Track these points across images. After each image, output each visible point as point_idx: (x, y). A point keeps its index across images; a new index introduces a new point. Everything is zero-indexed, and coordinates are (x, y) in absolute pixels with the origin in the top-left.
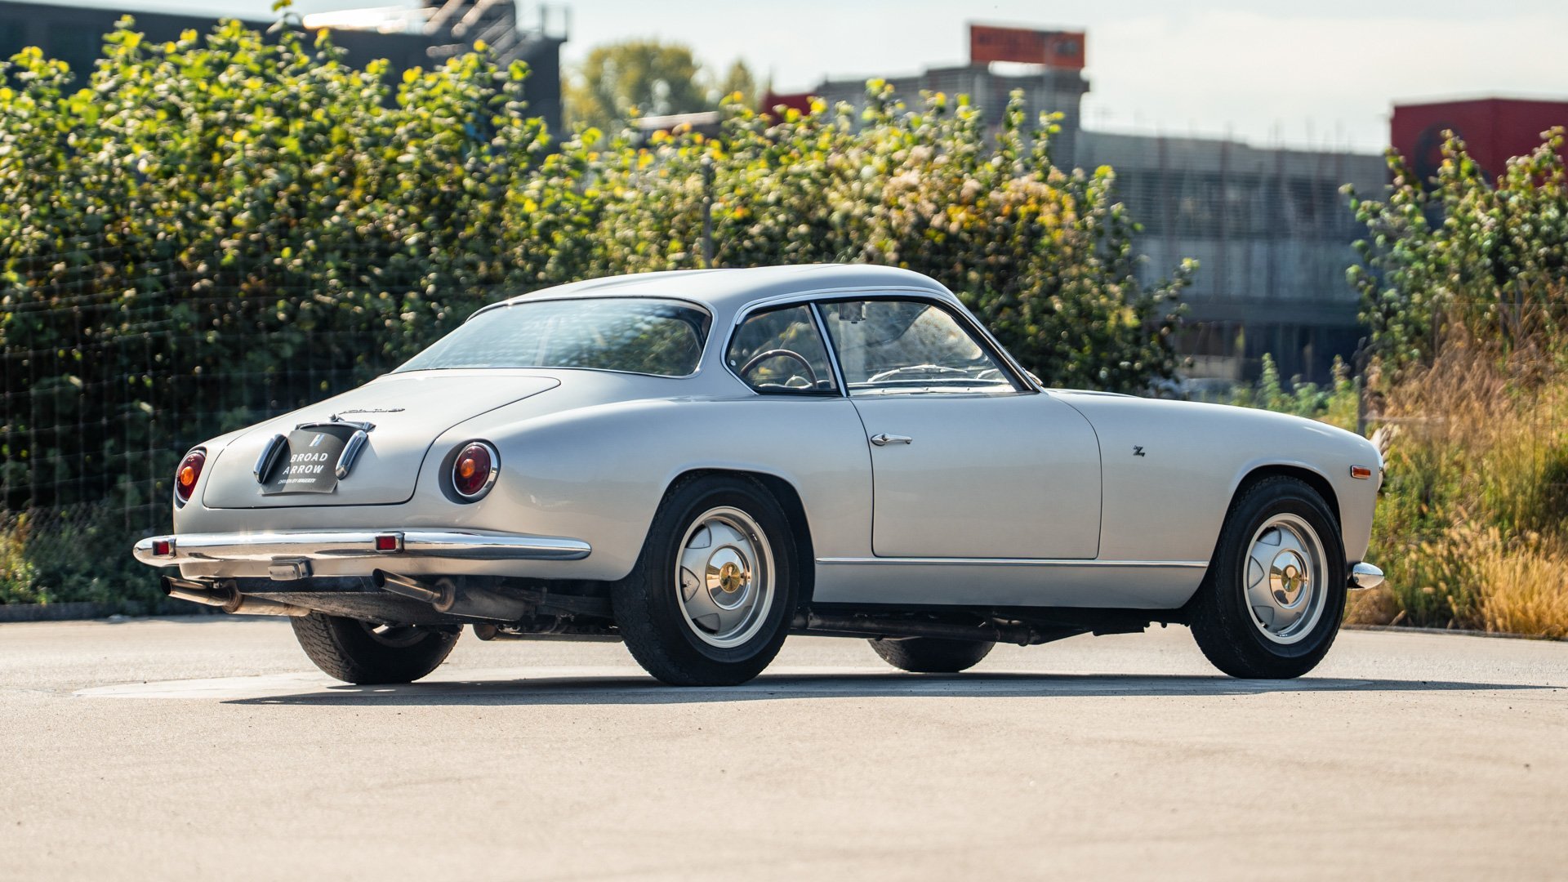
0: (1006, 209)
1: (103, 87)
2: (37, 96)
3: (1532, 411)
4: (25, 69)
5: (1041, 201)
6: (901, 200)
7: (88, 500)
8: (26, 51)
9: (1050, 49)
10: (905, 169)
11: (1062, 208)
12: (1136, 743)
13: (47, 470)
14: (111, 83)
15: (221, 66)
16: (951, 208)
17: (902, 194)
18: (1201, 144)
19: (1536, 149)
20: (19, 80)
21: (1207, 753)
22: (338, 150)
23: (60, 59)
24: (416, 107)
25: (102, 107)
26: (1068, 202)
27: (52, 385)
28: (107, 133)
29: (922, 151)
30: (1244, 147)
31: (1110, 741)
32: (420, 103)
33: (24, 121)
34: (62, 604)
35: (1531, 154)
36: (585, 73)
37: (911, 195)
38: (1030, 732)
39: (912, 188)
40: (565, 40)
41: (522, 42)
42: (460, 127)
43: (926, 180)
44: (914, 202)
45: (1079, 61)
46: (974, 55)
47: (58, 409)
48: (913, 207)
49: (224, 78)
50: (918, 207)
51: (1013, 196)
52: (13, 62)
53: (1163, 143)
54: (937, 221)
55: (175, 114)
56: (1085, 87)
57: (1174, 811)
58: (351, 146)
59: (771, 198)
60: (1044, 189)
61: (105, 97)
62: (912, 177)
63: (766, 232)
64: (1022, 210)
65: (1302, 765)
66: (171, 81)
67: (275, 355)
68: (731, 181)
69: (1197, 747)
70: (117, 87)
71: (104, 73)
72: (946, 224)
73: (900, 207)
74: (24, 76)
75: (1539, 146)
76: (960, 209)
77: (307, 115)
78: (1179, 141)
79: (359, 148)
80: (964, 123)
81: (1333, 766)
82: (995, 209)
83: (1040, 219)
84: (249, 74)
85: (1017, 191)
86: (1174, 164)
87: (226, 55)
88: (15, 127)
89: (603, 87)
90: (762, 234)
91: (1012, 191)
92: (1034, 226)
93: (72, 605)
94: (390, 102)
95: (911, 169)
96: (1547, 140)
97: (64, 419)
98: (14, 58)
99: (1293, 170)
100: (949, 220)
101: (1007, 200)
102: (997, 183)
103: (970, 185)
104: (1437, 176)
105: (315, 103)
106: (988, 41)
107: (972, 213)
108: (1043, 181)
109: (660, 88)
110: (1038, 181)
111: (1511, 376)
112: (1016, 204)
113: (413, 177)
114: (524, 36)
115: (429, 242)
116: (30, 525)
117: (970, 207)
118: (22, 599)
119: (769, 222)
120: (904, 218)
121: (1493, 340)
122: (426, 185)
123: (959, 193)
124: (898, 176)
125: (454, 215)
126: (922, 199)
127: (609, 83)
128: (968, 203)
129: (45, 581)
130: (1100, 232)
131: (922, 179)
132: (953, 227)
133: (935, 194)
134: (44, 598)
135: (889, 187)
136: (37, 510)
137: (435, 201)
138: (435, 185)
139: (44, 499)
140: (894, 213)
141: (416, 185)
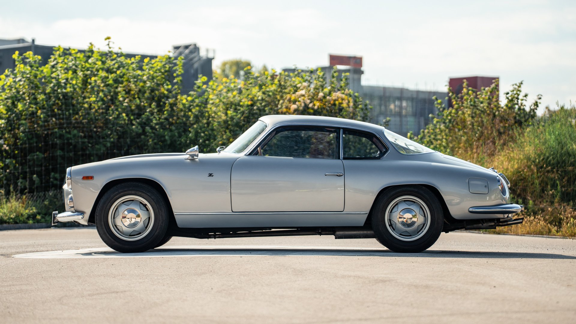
0: (332, 102)
1: (52, 64)
2: (31, 66)
3: (491, 164)
4: (28, 58)
5: (343, 99)
6: (300, 99)
7: (45, 191)
8: (28, 53)
9: (352, 61)
10: (301, 90)
11: (349, 102)
13: (32, 182)
14: (55, 62)
15: (89, 57)
16: (315, 102)
17: (300, 97)
18: (395, 89)
19: (491, 85)
20: (26, 62)
21: (383, 281)
22: (125, 83)
23: (38, 55)
24: (149, 70)
25: (52, 70)
26: (351, 100)
27: (34, 156)
28: (53, 78)
29: (305, 84)
30: (407, 90)
31: (350, 276)
32: (150, 69)
33: (28, 74)
34: (36, 224)
35: (490, 87)
37: (303, 98)
38: (324, 272)
39: (303, 96)
40: (213, 59)
42: (163, 76)
43: (307, 93)
44: (304, 100)
45: (361, 65)
46: (331, 63)
47: (36, 163)
48: (303, 101)
49: (90, 61)
50: (305, 101)
51: (334, 98)
52: (25, 56)
53: (385, 88)
54: (311, 105)
55: (75, 72)
56: (362, 73)
58: (130, 82)
59: (260, 98)
60: (344, 96)
61: (53, 67)
62: (303, 92)
63: (258, 109)
64: (337, 102)
65: (416, 286)
66: (73, 62)
67: (105, 146)
68: (247, 93)
70: (56, 64)
71: (52, 59)
72: (313, 107)
73: (299, 101)
74: (27, 60)
75: (492, 84)
76: (318, 102)
77: (115, 72)
78: (389, 88)
79: (132, 83)
80: (319, 76)
82: (329, 101)
83: (342, 105)
84: (97, 60)
86: (388, 94)
87: (90, 54)
88: (25, 76)
90: (257, 109)
91: (334, 96)
92: (340, 107)
93: (39, 224)
94: (141, 69)
95: (303, 90)
96: (494, 83)
97: (38, 166)
98: (24, 54)
99: (421, 96)
100: (314, 105)
101: (332, 99)
102: (330, 94)
103: (321, 94)
105: (118, 68)
106: (335, 59)
107: (322, 103)
108: (343, 93)
109: (242, 73)
110: (342, 93)
111: (485, 153)
112: (335, 100)
113: (149, 91)
114: (202, 58)
115: (153, 111)
116: (27, 199)
117: (321, 101)
118: (24, 222)
119: (259, 105)
120: (301, 105)
121: (479, 142)
122: (153, 94)
123: (317, 97)
124: (299, 91)
125: (162, 103)
126: (306, 99)
127: (227, 71)
128: (320, 100)
129: (32, 216)
130: (362, 109)
131: (306, 93)
132: (316, 107)
133: (310, 97)
134: (31, 222)
135: (296, 95)
136: (29, 195)
137: (156, 99)
138: (155, 94)
139: (31, 191)
140: (297, 103)
141: (150, 93)
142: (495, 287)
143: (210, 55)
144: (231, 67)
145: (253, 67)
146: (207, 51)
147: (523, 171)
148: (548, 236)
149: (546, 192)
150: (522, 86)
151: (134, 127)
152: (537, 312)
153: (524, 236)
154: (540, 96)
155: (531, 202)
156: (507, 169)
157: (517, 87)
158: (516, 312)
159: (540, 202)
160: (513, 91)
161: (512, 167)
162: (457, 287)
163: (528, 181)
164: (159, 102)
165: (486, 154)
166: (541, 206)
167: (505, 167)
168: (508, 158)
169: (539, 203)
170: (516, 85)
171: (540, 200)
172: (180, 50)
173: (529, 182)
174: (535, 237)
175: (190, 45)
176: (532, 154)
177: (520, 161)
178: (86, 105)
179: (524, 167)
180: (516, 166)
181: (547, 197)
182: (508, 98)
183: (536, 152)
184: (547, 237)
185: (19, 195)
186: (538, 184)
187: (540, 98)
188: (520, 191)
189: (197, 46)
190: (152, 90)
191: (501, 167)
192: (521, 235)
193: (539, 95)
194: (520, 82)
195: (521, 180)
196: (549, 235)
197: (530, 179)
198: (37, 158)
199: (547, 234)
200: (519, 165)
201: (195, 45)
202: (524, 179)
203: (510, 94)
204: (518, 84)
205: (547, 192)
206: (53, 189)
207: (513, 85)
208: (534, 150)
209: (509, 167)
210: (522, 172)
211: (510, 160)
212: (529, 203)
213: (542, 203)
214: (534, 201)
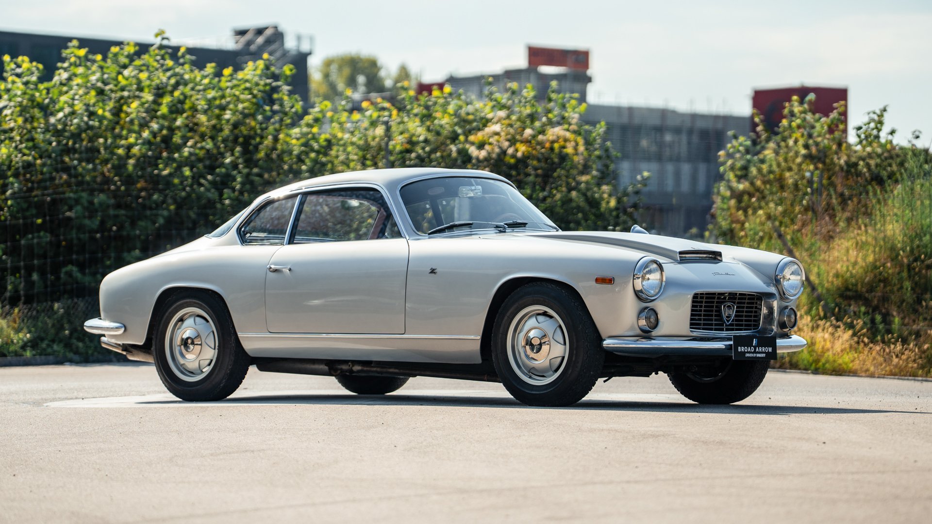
0: (548, 145)
1: (62, 78)
2: (26, 82)
3: (827, 253)
4: (20, 68)
5: (566, 140)
6: (491, 140)
7: (52, 301)
8: (21, 57)
9: (570, 59)
10: (494, 123)
11: (577, 144)
12: (616, 431)
13: (30, 284)
14: (66, 76)
15: (125, 67)
16: (518, 145)
17: (491, 137)
18: (651, 111)
19: (831, 114)
20: (17, 74)
21: (655, 436)
22: (189, 112)
23: (38, 62)
24: (230, 89)
25: (62, 89)
26: (580, 141)
27: (33, 238)
28: (63, 103)
29: (502, 114)
30: (674, 112)
31: (603, 430)
32: (232, 87)
33: (19, 96)
34: (38, 357)
35: (828, 116)
36: (321, 71)
37: (496, 137)
39: (497, 134)
40: (310, 54)
41: (287, 54)
42: (254, 100)
43: (504, 129)
44: (498, 141)
45: (586, 66)
46: (530, 62)
47: (36, 251)
48: (498, 144)
49: (126, 73)
50: (500, 144)
51: (551, 138)
53: (631, 110)
54: (510, 151)
55: (100, 92)
56: (589, 80)
57: (637, 467)
58: (196, 111)
59: (422, 138)
60: (568, 135)
61: (62, 83)
62: (497, 128)
63: (419, 157)
64: (556, 146)
65: (705, 443)
66: (98, 75)
68: (400, 129)
69: (649, 433)
70: (70, 78)
71: (62, 71)
72: (515, 153)
73: (490, 144)
74: (19, 71)
75: (832, 112)
76: (522, 145)
77: (171, 94)
78: (640, 109)
79: (201, 112)
80: (526, 98)
81: (721, 443)
82: (542, 144)
83: (565, 150)
84: (140, 71)
85: (553, 135)
86: (637, 121)
87: (127, 60)
89: (330, 79)
90: (417, 158)
91: (551, 135)
92: (562, 154)
93: (43, 358)
94: (216, 87)
96: (837, 108)
97: (39, 257)
99: (700, 124)
100: (517, 150)
101: (548, 140)
102: (542, 132)
103: (528, 132)
104: (779, 127)
105: (176, 86)
106: (538, 55)
107: (529, 147)
108: (568, 130)
109: (361, 79)
110: (564, 130)
111: (816, 234)
112: (553, 142)
113: (230, 127)
114: (288, 52)
115: (237, 162)
116: (21, 314)
117: (528, 144)
118: (16, 354)
119: (420, 151)
120: (493, 149)
121: (807, 215)
122: (236, 131)
123: (522, 136)
124: (489, 127)
125: (251, 148)
126: (502, 139)
127: (334, 77)
128: (527, 142)
129: (29, 344)
130: (599, 157)
131: (502, 128)
132: (519, 154)
133: (509, 137)
134: (28, 354)
135: (484, 133)
136: (25, 306)
137: (241, 140)
138: (241, 131)
139: (29, 300)
140: (487, 147)
141: (231, 131)
142: (824, 443)
143: (305, 47)
144: (340, 69)
145: (382, 68)
146: (299, 38)
147: (884, 265)
148: (924, 379)
149: (924, 304)
150: (885, 114)
151: (202, 189)
152: (883, 472)
153: (883, 378)
154: (917, 133)
155: (897, 320)
156: (855, 263)
157: (876, 118)
158: (853, 473)
159: (914, 321)
160: (869, 123)
161: (864, 259)
162: (767, 443)
163: (893, 282)
164: (246, 145)
165: (818, 237)
166: (915, 327)
167: (853, 260)
168: (857, 243)
169: (911, 321)
170: (874, 113)
171: (913, 317)
172: (248, 37)
173: (895, 285)
174: (902, 379)
175: (266, 28)
176: (900, 235)
177: (877, 249)
178: (121, 151)
179: (885, 259)
180: (871, 258)
181: (925, 311)
182: (859, 136)
183: (907, 232)
184: (922, 380)
185: (8, 307)
186: (909, 289)
187: (917, 137)
188: (878, 301)
189: (280, 29)
190: (236, 126)
191: (845, 258)
192: (878, 377)
193: (915, 132)
194: (882, 107)
195: (880, 281)
196: (926, 376)
197: (895, 281)
198: (38, 243)
199: (924, 375)
200: (877, 256)
201: (276, 27)
202: (885, 281)
203: (864, 128)
204: (878, 112)
205: (925, 302)
206: (66, 296)
207: (869, 113)
208: (903, 229)
209: (859, 260)
210: (881, 268)
211: (860, 246)
212: (893, 321)
213: (917, 321)
214: (903, 318)
